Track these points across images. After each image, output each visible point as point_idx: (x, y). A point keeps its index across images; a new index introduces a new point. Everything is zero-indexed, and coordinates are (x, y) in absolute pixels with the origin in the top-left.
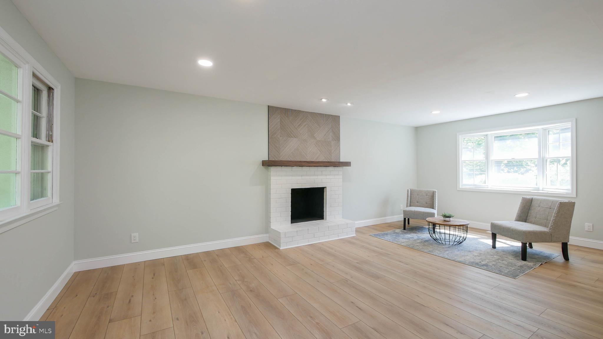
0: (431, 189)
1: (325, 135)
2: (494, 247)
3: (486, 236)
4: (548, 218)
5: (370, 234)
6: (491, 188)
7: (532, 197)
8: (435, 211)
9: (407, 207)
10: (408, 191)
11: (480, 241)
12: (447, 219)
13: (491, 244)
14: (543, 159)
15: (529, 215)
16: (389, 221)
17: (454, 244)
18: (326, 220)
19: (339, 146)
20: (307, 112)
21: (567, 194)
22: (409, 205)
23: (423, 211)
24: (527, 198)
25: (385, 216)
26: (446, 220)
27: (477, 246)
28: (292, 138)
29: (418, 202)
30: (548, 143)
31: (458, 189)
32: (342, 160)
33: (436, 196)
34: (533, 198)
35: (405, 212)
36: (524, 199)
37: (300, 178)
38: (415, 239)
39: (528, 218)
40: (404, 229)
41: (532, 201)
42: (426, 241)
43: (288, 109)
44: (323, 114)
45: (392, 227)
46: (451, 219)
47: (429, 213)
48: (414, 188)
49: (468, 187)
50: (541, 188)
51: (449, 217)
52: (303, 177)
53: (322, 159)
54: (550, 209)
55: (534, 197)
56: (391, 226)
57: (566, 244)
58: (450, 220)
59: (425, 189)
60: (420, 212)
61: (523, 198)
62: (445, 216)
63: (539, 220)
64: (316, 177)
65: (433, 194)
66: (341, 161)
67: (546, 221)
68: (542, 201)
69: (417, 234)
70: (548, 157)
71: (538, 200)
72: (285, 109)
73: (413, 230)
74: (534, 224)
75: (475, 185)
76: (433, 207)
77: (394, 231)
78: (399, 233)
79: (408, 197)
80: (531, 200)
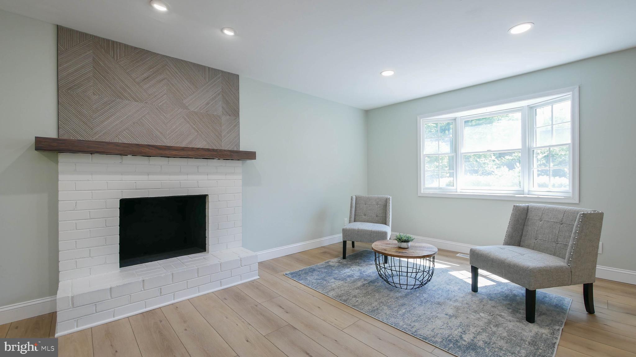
0: (383, 196)
1: (208, 104)
2: (475, 288)
3: (459, 263)
4: (559, 240)
5: (284, 273)
6: (460, 192)
7: (527, 204)
8: (388, 229)
9: (350, 223)
10: (352, 199)
11: (451, 275)
12: (404, 245)
13: (470, 281)
14: (529, 149)
15: (524, 233)
16: (326, 244)
17: (414, 287)
18: (208, 252)
19: (237, 125)
20: (167, 57)
21: (566, 198)
22: (353, 219)
23: (371, 229)
24: (521, 206)
25: (321, 237)
26: (402, 247)
27: (448, 287)
28: (127, 102)
29: (365, 215)
30: (535, 127)
31: (419, 195)
32: (243, 148)
33: (389, 206)
34: (528, 206)
35: (345, 232)
36: (516, 208)
37: (145, 177)
38: (356, 277)
39: (523, 238)
40: (344, 257)
41: (527, 212)
42: (371, 282)
43: (117, 42)
44: (204, 67)
45: (329, 253)
46: (410, 244)
47: (379, 232)
48: (362, 193)
49: (431, 191)
50: (526, 191)
51: (407, 241)
52: (151, 177)
53: (200, 144)
54: (562, 224)
55: (531, 205)
56: (325, 252)
57: (591, 285)
58: (408, 246)
59: (376, 195)
60: (366, 230)
61: (514, 206)
62: (400, 240)
63: (542, 243)
64: (185, 177)
65: (386, 201)
66: (241, 149)
67: (555, 245)
68: (544, 211)
69: (361, 266)
70: (535, 146)
71: (538, 209)
72: (108, 41)
73: (357, 260)
74: (533, 249)
75: (440, 189)
76: (385, 222)
77: (328, 262)
78: (334, 266)
79: (351, 207)
80: (527, 210)
